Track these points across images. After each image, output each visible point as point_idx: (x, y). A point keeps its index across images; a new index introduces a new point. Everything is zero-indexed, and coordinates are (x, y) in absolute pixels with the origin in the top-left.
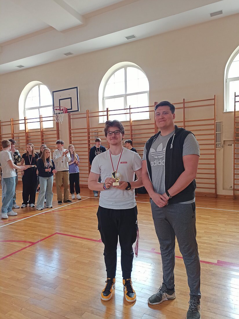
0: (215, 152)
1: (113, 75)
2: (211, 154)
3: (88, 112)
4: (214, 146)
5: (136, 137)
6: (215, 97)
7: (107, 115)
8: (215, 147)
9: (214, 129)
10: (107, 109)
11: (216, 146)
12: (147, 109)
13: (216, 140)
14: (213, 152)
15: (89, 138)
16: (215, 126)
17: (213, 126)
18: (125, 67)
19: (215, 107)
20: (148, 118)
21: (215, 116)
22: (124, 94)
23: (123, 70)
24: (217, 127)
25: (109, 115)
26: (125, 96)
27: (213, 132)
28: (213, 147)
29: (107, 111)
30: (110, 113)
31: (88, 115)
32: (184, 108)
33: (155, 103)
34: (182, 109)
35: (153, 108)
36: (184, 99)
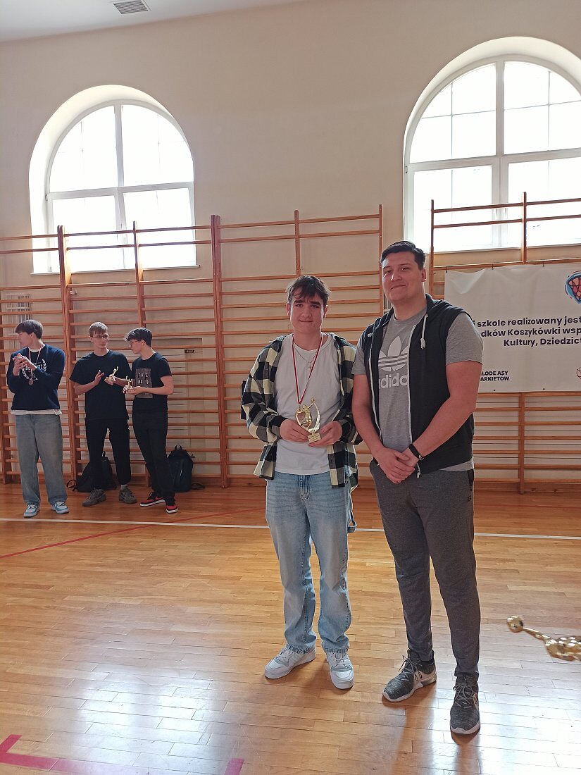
1: (78, 125)
5: (156, 319)
6: (380, 211)
7: (60, 248)
9: (378, 301)
10: (60, 229)
12: (190, 236)
16: (380, 294)
17: (377, 292)
18: (118, 104)
19: (381, 239)
20: (193, 264)
22: (114, 183)
23: (110, 110)
25: (65, 248)
26: (120, 193)
27: (375, 308)
29: (60, 235)
30: (68, 242)
32: (298, 237)
33: (213, 217)
34: (293, 242)
35: (207, 235)
36: (296, 212)
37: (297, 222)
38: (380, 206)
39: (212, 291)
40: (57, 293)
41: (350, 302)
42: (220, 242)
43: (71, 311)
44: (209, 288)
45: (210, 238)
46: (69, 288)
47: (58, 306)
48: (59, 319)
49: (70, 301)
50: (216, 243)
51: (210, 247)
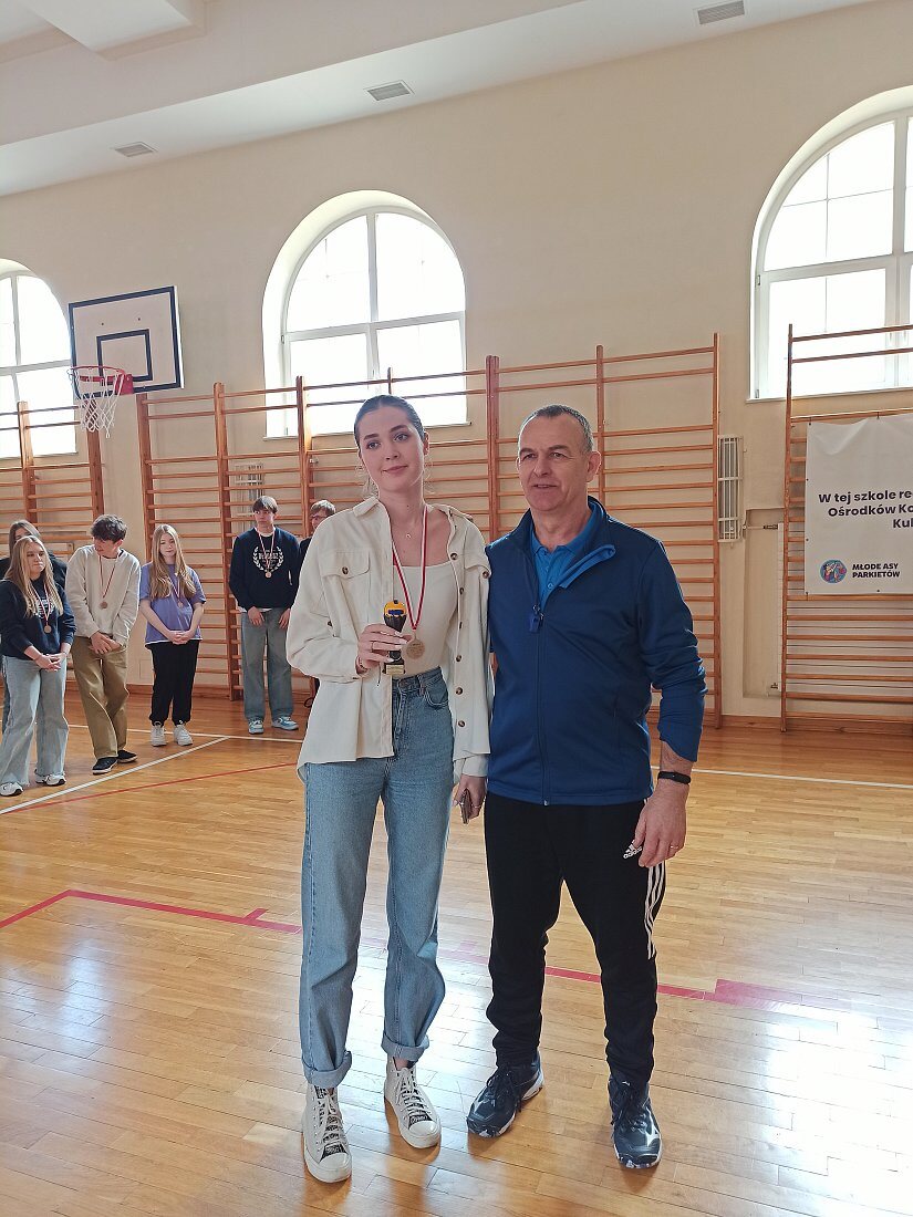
0: (717, 553)
1: (322, 243)
2: (701, 562)
3: (219, 392)
4: (710, 530)
6: (715, 342)
7: (300, 406)
8: (715, 533)
9: (712, 467)
10: (299, 380)
11: (719, 529)
12: (460, 384)
13: (719, 507)
14: (708, 553)
15: (225, 496)
16: (715, 455)
17: (710, 453)
18: (370, 213)
19: (715, 379)
20: (463, 420)
21: (715, 416)
22: (366, 319)
23: (362, 222)
24: (725, 457)
25: (305, 405)
26: (373, 329)
27: (707, 476)
28: (707, 534)
29: (300, 388)
30: (308, 397)
31: (222, 405)
32: (601, 381)
33: (489, 359)
34: (594, 388)
35: (481, 382)
36: (599, 348)
37: (600, 362)
38: (715, 336)
39: (486, 457)
40: (294, 462)
41: (672, 469)
42: (497, 390)
43: (311, 485)
44: (482, 452)
45: (484, 386)
46: (310, 456)
47: (295, 479)
48: (296, 495)
49: (310, 471)
50: (493, 391)
51: (484, 397)
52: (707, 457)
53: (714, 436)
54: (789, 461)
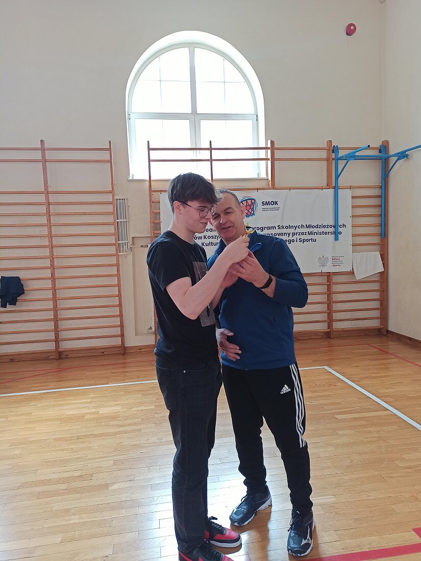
0: (118, 260)
2: (110, 265)
4: (114, 248)
6: (110, 146)
8: (116, 250)
9: (112, 214)
11: (118, 247)
13: (117, 235)
14: (113, 260)
16: (114, 208)
19: (111, 166)
21: (113, 186)
24: (119, 209)
27: (110, 219)
28: (112, 250)
32: (44, 161)
34: (40, 165)
36: (42, 141)
37: (43, 149)
38: (110, 142)
41: (90, 214)
52: (110, 208)
53: (113, 197)
54: (152, 212)
